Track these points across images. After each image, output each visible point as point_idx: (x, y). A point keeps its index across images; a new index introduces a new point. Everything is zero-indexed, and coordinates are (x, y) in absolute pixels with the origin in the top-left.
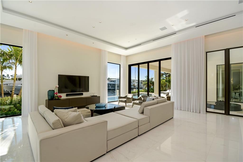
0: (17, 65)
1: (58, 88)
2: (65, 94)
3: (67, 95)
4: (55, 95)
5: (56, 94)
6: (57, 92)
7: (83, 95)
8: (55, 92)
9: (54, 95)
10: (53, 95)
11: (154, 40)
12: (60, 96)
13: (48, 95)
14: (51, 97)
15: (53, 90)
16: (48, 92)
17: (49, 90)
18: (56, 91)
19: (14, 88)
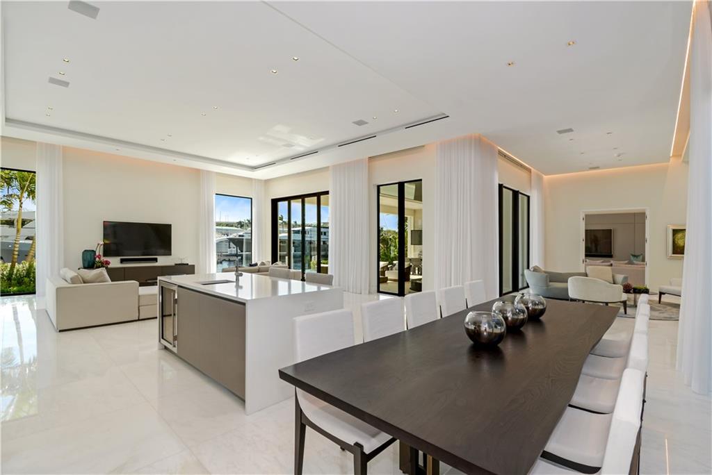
0: (23, 199)
1: (102, 246)
2: (118, 259)
3: (122, 261)
4: (97, 259)
5: (99, 258)
6: (101, 254)
7: (157, 261)
8: (97, 254)
9: (95, 259)
10: (93, 259)
11: (293, 158)
12: (106, 261)
13: (84, 260)
14: (89, 262)
15: (93, 251)
16: (83, 253)
17: (85, 251)
18: (99, 251)
19: (18, 246)
